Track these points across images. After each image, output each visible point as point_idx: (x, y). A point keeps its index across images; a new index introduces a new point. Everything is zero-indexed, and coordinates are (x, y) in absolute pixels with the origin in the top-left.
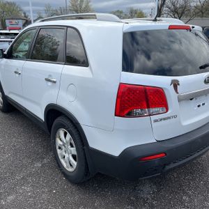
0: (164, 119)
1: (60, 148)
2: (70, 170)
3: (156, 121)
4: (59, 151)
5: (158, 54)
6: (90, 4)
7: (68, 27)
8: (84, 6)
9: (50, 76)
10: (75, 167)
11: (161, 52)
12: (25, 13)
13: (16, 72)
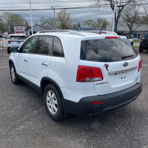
0: (101, 84)
1: (49, 102)
2: (54, 113)
3: (97, 84)
4: (48, 103)
5: (104, 51)
6: (70, 16)
7: (54, 36)
8: (66, 17)
9: (44, 62)
10: (56, 111)
11: (105, 50)
12: (26, 22)
13: (25, 60)
